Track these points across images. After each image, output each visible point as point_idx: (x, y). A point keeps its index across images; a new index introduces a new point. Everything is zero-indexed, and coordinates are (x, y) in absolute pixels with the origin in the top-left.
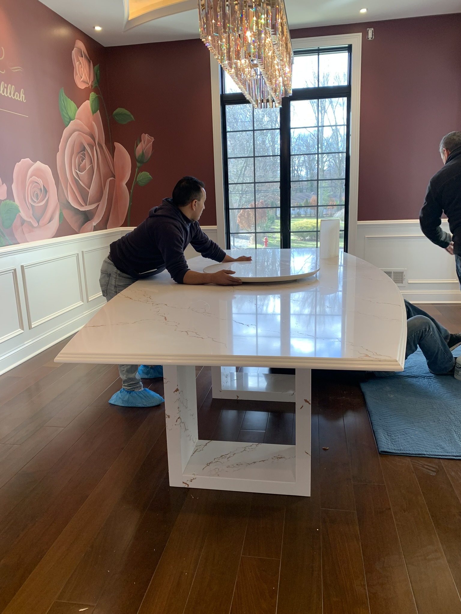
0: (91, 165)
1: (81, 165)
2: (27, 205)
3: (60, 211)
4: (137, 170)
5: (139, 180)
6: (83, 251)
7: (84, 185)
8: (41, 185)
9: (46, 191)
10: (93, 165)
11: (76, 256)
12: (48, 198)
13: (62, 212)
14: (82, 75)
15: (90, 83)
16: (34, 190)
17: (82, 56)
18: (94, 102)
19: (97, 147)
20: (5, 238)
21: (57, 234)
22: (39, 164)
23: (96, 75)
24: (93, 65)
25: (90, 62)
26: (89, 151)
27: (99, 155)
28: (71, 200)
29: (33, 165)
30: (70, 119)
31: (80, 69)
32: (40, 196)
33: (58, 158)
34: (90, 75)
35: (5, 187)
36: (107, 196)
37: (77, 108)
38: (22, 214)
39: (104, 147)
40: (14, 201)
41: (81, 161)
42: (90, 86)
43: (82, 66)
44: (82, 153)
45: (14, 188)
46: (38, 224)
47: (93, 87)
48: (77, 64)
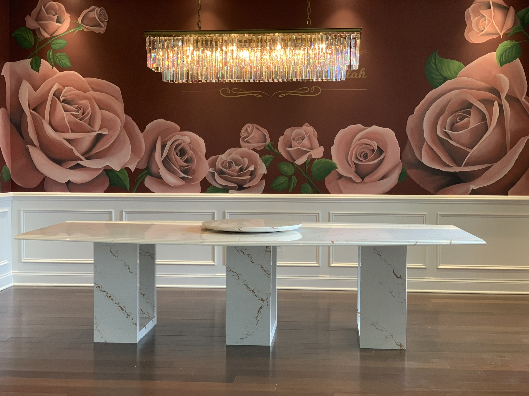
0: (483, 122)
1: (456, 125)
2: (348, 163)
3: (402, 170)
7: (461, 145)
8: (374, 147)
9: (381, 152)
10: (487, 122)
12: (384, 158)
13: (406, 172)
14: (484, 28)
15: (501, 33)
16: (362, 151)
17: (490, 8)
18: (507, 51)
19: (504, 101)
20: (313, 188)
21: (391, 192)
22: (375, 128)
23: (522, 19)
24: (515, 11)
25: (508, 9)
26: (482, 107)
27: (506, 110)
28: (426, 160)
29: (364, 129)
30: (445, 79)
31: (481, 23)
32: (370, 156)
33: (411, 121)
34: (504, 23)
35: (322, 149)
36: (516, 157)
37: (463, 66)
38: (340, 170)
39: (524, 100)
40: (331, 159)
41: (458, 120)
42: (500, 36)
43: (485, 19)
44: (462, 111)
45: (333, 149)
46: (363, 180)
47: (510, 34)
48: (474, 20)
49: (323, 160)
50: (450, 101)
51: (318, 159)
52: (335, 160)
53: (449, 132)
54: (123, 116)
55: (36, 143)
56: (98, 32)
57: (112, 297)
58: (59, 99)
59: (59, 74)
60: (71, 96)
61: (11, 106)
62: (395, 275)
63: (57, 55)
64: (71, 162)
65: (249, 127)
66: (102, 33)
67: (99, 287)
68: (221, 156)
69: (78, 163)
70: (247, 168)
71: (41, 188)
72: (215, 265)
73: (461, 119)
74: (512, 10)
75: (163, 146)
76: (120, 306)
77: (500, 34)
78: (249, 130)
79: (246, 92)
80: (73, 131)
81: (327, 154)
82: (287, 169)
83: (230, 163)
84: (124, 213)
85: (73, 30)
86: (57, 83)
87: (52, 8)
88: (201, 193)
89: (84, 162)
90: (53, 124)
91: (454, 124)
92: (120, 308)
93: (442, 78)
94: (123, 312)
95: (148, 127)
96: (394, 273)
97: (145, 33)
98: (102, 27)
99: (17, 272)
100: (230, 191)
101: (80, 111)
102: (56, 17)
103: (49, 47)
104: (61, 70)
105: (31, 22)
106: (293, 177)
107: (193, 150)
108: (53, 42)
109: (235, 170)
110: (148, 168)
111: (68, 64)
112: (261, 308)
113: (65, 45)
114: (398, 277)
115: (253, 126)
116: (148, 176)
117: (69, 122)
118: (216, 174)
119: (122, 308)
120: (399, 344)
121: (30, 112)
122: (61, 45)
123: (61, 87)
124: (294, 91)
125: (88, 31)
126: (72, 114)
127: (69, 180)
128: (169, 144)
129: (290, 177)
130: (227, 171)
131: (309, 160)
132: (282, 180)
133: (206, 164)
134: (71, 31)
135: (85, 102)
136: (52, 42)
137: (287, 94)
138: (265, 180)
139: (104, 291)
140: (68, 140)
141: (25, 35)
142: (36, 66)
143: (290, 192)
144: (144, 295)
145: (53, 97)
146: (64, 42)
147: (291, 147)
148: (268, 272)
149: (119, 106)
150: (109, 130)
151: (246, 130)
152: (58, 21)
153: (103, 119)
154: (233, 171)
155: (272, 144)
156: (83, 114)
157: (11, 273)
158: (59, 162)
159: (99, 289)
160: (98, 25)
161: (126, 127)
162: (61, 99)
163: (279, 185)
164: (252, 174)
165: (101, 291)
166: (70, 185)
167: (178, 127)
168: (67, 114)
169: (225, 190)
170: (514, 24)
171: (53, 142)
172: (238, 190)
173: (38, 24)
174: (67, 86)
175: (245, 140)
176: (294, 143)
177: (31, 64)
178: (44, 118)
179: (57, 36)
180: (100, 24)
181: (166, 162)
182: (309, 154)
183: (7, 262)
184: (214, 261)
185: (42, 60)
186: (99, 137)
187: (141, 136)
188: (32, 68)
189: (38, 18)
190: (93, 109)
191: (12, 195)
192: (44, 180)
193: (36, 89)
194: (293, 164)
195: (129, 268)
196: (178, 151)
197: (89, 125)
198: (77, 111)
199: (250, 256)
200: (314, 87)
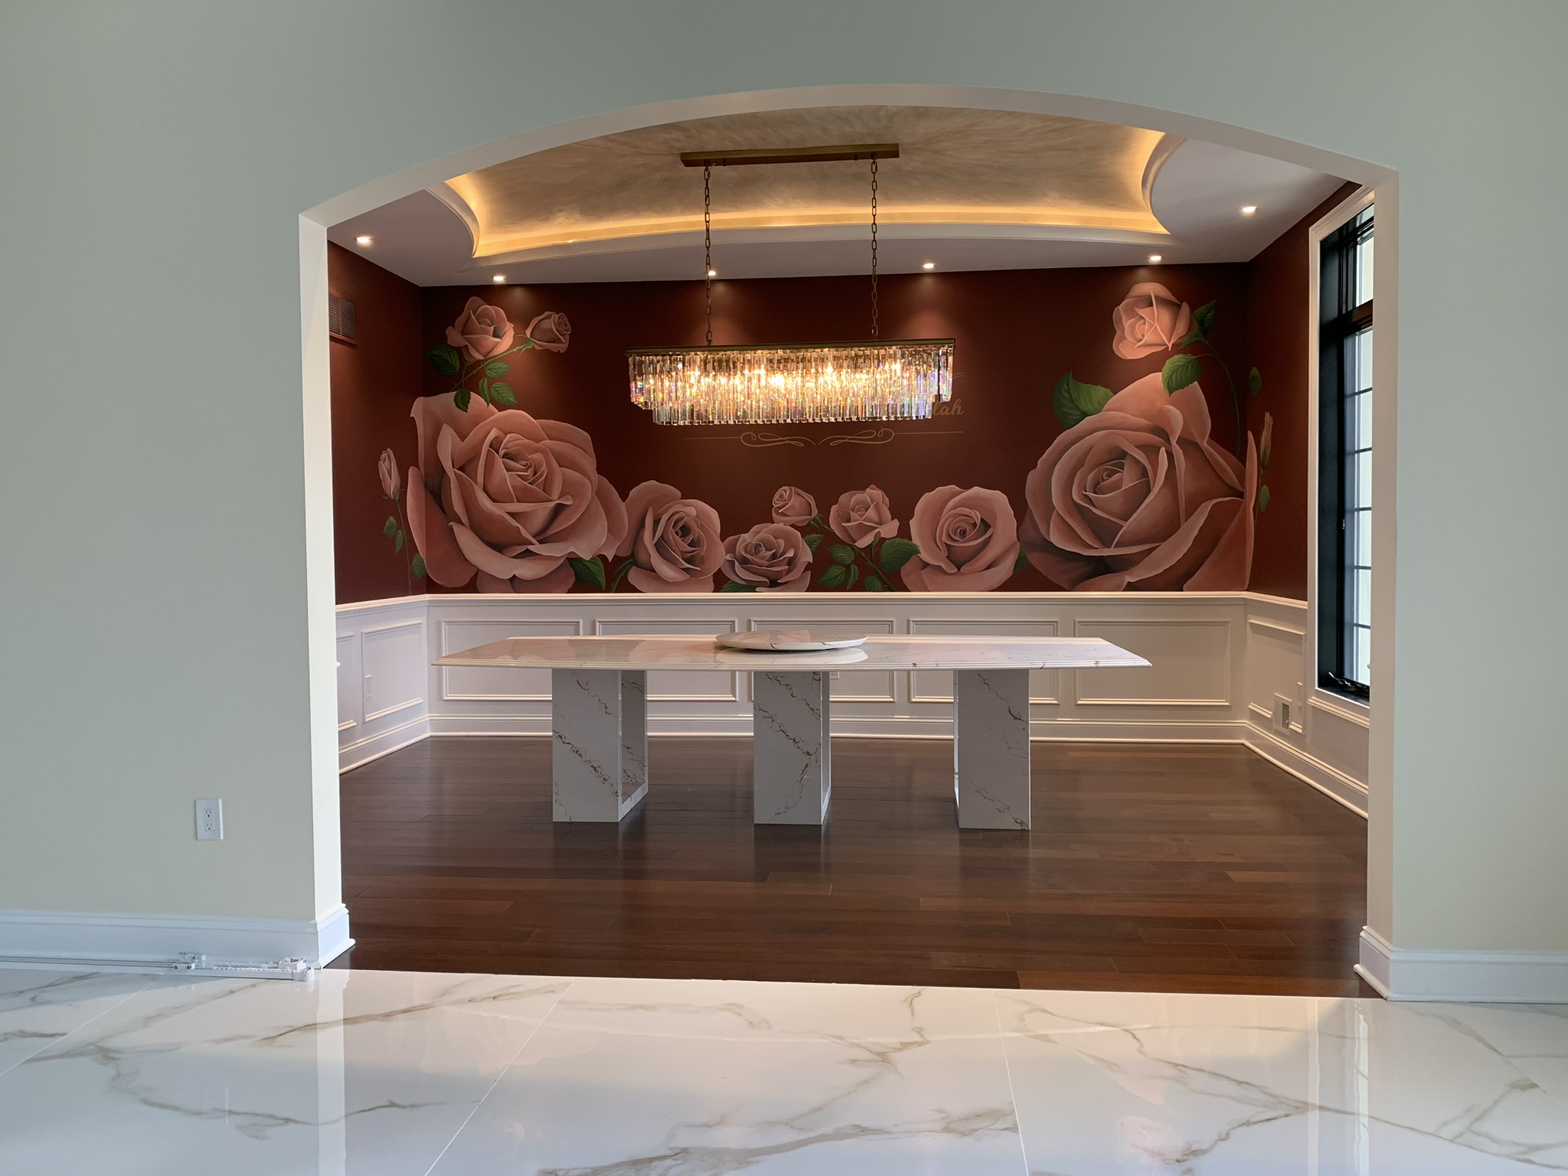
0: (1143, 480)
1: (1102, 484)
2: (937, 545)
3: (1020, 555)
5: (1261, 500)
6: (1076, 621)
7: (1109, 514)
8: (977, 519)
9: (987, 527)
10: (1149, 480)
12: (990, 537)
13: (1025, 556)
14: (1143, 336)
15: (1169, 342)
16: (958, 525)
17: (1152, 306)
18: (1179, 371)
19: (1175, 446)
20: (883, 582)
21: (1004, 587)
22: (976, 490)
23: (1201, 322)
24: (1190, 309)
25: (1180, 306)
26: (1141, 457)
27: (1178, 461)
28: (1056, 539)
29: (962, 492)
30: (1085, 415)
31: (1139, 328)
32: (971, 533)
33: (1032, 478)
34: (1173, 331)
35: (896, 523)
36: (1196, 532)
37: (1111, 394)
38: (924, 555)
39: (1205, 444)
40: (911, 540)
41: (1104, 477)
42: (1168, 347)
43: (1144, 323)
44: (1111, 463)
45: (913, 523)
46: (959, 570)
47: (1184, 345)
48: (1127, 323)
49: (898, 539)
50: (1091, 448)
51: (890, 539)
52: (916, 540)
53: (1091, 495)
54: (595, 476)
55: (464, 519)
56: (556, 351)
57: (580, 752)
58: (498, 452)
59: (498, 414)
60: (516, 448)
61: (425, 463)
62: (1012, 715)
63: (493, 386)
64: (517, 547)
65: (785, 491)
66: (562, 351)
67: (560, 737)
68: (745, 537)
69: (528, 549)
70: (784, 553)
71: (471, 587)
72: (735, 701)
73: (1110, 476)
74: (1185, 307)
75: (656, 522)
76: (592, 766)
77: (1167, 343)
78: (786, 496)
79: (781, 439)
80: (518, 501)
81: (904, 532)
82: (843, 554)
83: (757, 546)
84: (598, 624)
85: (517, 348)
86: (495, 429)
87: (486, 314)
88: (713, 592)
89: (535, 548)
90: (490, 491)
91: (1098, 483)
92: (592, 768)
93: (1078, 413)
94: (597, 774)
95: (634, 492)
96: (1010, 712)
97: (627, 351)
98: (562, 343)
99: (436, 716)
100: (757, 590)
101: (529, 471)
102: (492, 328)
103: (481, 374)
104: (501, 408)
105: (454, 337)
106: (852, 566)
107: (701, 527)
108: (488, 367)
109: (765, 556)
110: (633, 555)
111: (512, 399)
112: (807, 766)
113: (506, 370)
114: (1015, 718)
115: (791, 490)
116: (634, 567)
117: (512, 487)
118: (736, 562)
119: (595, 770)
120: (1019, 821)
121: (455, 472)
122: (500, 371)
123: (503, 435)
124: (853, 437)
125: (540, 348)
126: (518, 475)
127: (514, 575)
128: (664, 518)
129: (848, 567)
130: (754, 558)
131: (877, 541)
132: (835, 571)
133: (721, 547)
134: (515, 350)
135: (538, 456)
136: (487, 365)
137: (842, 441)
138: (810, 572)
139: (569, 743)
140: (512, 514)
141: (445, 357)
142: (463, 403)
143: (848, 589)
144: (628, 748)
145: (489, 450)
146: (505, 366)
147: (849, 521)
148: (817, 712)
149: (589, 462)
150: (574, 498)
151: (781, 496)
152: (495, 335)
153: (565, 482)
154: (763, 558)
155: (820, 517)
156: (535, 474)
157: (426, 717)
158: (499, 547)
159: (560, 739)
160: (557, 340)
161: (599, 493)
162: (502, 452)
163: (832, 579)
164: (791, 562)
165: (563, 742)
166: (516, 582)
167: (679, 494)
168: (510, 476)
169: (751, 587)
170: (1189, 329)
171: (490, 518)
172: (769, 587)
173: (466, 339)
174: (510, 433)
175: (780, 511)
176: (853, 515)
177: (455, 400)
178: (476, 483)
179: (493, 357)
180: (560, 339)
181: (661, 546)
182: (876, 531)
183: (422, 701)
184: (734, 696)
185: (471, 393)
186: (559, 509)
187: (622, 506)
188: (457, 406)
189: (465, 331)
190: (549, 465)
191: (428, 599)
192: (476, 574)
193: (463, 438)
194: (853, 548)
195: (606, 708)
196: (678, 529)
197: (544, 491)
198: (526, 471)
199: (789, 687)
200: (882, 430)
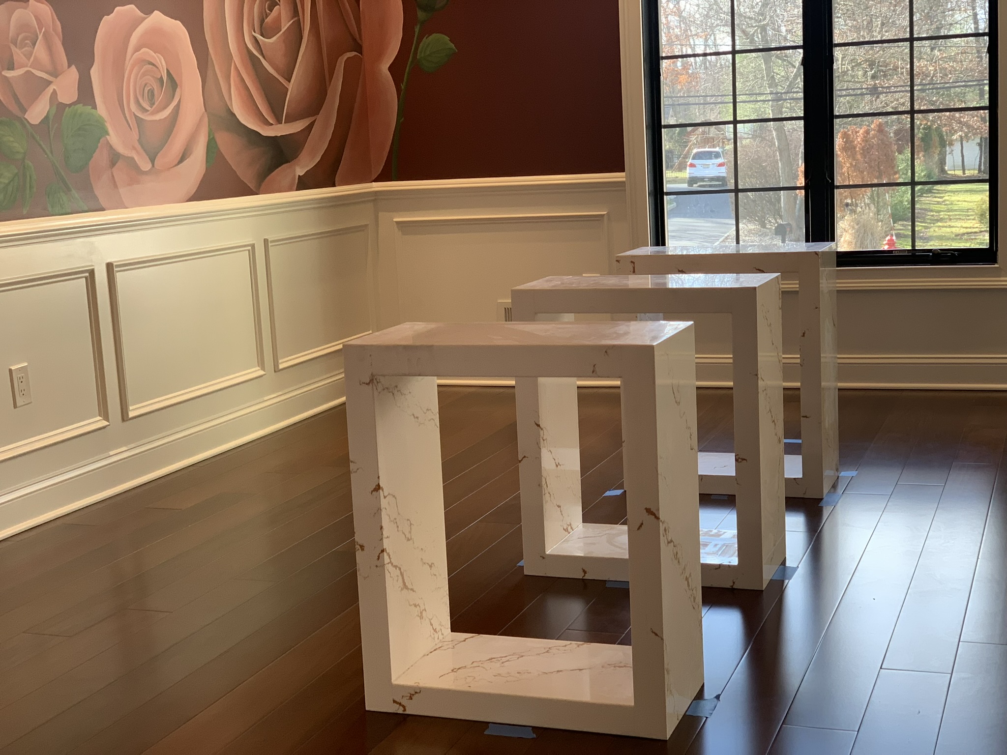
0: (296, 18)
1: (266, 21)
2: (125, 117)
3: (209, 136)
4: (417, 30)
5: (423, 55)
6: (268, 240)
7: (275, 70)
8: (161, 70)
9: (173, 84)
10: (300, 19)
11: (249, 251)
12: (179, 101)
13: (214, 138)
16: (144, 80)
20: (70, 195)
22: (157, 18)
28: (236, 105)
29: (142, 20)
32: (159, 96)
35: (74, 74)
36: (337, 102)
38: (113, 138)
40: (95, 107)
41: (267, 10)
45: (95, 73)
46: (153, 164)
49: (80, 107)
51: (70, 105)
52: (102, 110)
53: (259, 37)
73: (270, 9)
81: (86, 91)
82: (13, 139)
91: (263, 20)
106: (26, 162)
129: (20, 166)
131: (54, 109)
147: (11, 67)
182: (51, 89)
194: (23, 124)
